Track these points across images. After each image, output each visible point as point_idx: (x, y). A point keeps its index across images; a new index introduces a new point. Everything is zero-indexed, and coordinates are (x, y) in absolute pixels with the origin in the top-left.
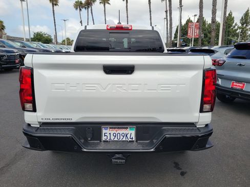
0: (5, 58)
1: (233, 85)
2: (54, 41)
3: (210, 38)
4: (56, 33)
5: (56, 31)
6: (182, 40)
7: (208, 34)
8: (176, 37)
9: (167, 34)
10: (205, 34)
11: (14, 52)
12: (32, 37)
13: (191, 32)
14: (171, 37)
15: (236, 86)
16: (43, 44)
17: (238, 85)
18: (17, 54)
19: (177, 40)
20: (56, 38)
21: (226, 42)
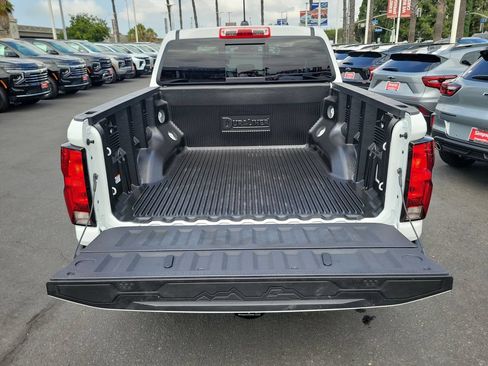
0: (20, 80)
1: (473, 135)
2: (112, 32)
3: (435, 16)
4: (115, 16)
5: (114, 11)
6: (375, 23)
7: (432, 7)
8: (362, 15)
9: (345, 10)
10: (424, 7)
11: (37, 68)
12: (68, 25)
13: (396, 5)
14: (352, 17)
15: (480, 137)
16: (90, 44)
17: (483, 135)
18: (42, 70)
19: (365, 22)
20: (117, 25)
21: (468, 23)
